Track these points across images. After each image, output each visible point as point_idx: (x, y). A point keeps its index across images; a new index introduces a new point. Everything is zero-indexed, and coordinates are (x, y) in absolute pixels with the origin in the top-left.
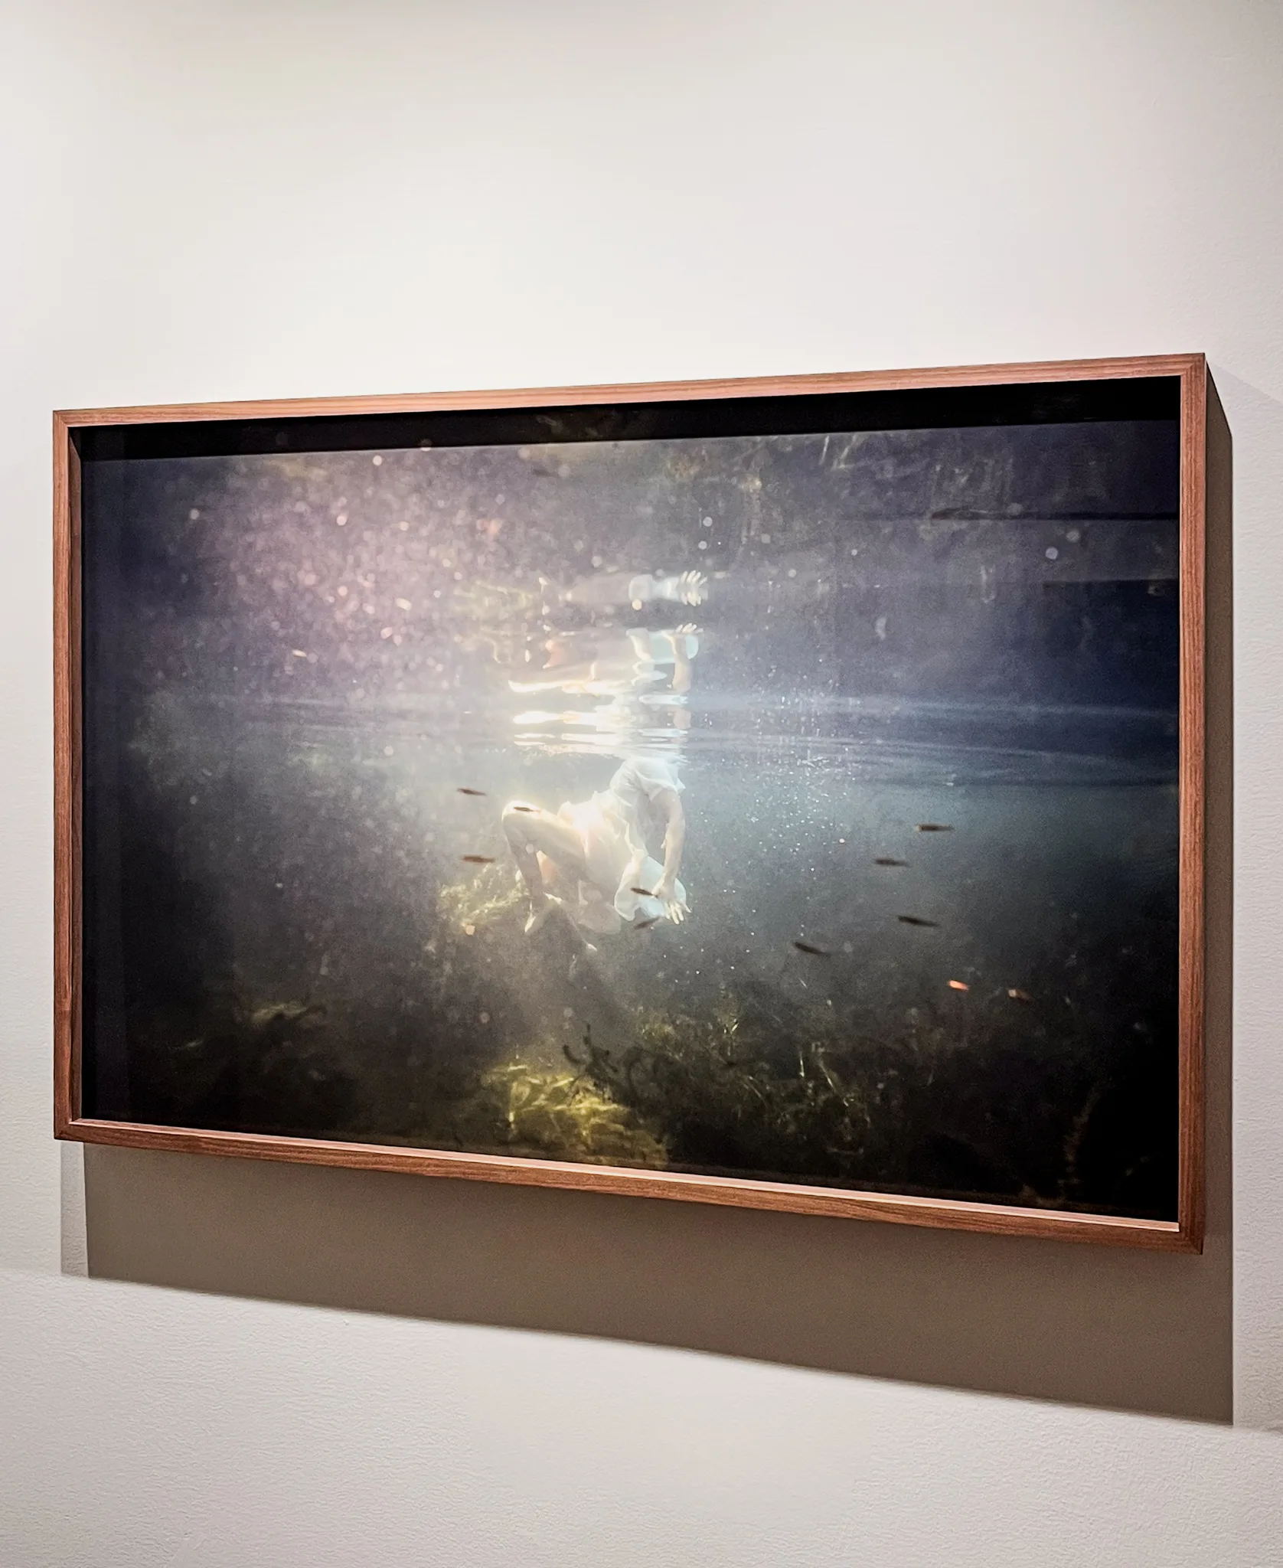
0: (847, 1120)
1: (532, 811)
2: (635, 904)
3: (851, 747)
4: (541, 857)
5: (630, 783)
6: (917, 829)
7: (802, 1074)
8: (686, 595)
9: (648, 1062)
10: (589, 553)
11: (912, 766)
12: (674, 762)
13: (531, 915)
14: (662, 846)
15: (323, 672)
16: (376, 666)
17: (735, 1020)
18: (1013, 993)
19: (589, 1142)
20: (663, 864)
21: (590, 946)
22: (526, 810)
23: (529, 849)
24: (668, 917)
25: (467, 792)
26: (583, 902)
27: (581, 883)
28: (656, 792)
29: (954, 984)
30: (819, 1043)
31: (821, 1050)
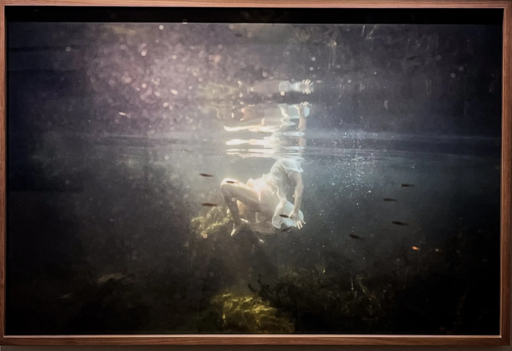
0: (371, 306)
1: (235, 183)
2: (281, 221)
3: (374, 153)
4: (238, 202)
5: (279, 169)
6: (400, 186)
7: (353, 289)
8: (304, 90)
9: (286, 289)
10: (261, 70)
11: (399, 160)
12: (298, 160)
13: (234, 228)
14: (293, 196)
15: (134, 123)
16: (160, 120)
17: (324, 268)
18: (437, 250)
19: (260, 325)
20: (294, 204)
21: (261, 240)
22: (233, 182)
23: (233, 200)
24: (296, 226)
25: (204, 175)
26: (258, 221)
27: (257, 213)
28: (291, 173)
29: (415, 248)
30: (359, 275)
31: (361, 278)
